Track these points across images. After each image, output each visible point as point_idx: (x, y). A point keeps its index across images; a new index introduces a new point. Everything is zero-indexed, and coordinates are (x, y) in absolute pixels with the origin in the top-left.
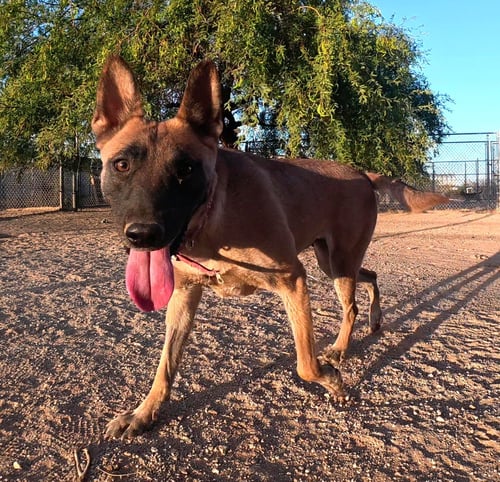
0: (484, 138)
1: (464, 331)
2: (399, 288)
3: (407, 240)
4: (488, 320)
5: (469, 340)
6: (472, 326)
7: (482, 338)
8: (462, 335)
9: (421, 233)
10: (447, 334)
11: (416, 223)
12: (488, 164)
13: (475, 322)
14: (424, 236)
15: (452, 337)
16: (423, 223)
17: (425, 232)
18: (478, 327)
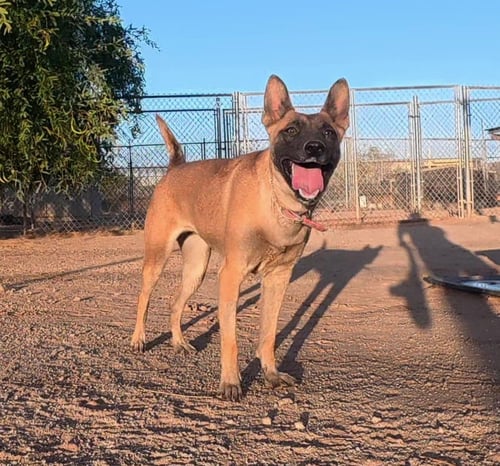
0: (211, 103)
1: (151, 439)
2: (48, 371)
3: (77, 284)
4: (193, 417)
5: (158, 454)
6: (167, 430)
7: (180, 449)
8: (146, 448)
9: (102, 270)
10: (121, 448)
11: (96, 254)
12: (220, 149)
13: (172, 421)
14: (108, 276)
15: (127, 452)
16: (108, 253)
17: (110, 270)
18: (174, 430)
